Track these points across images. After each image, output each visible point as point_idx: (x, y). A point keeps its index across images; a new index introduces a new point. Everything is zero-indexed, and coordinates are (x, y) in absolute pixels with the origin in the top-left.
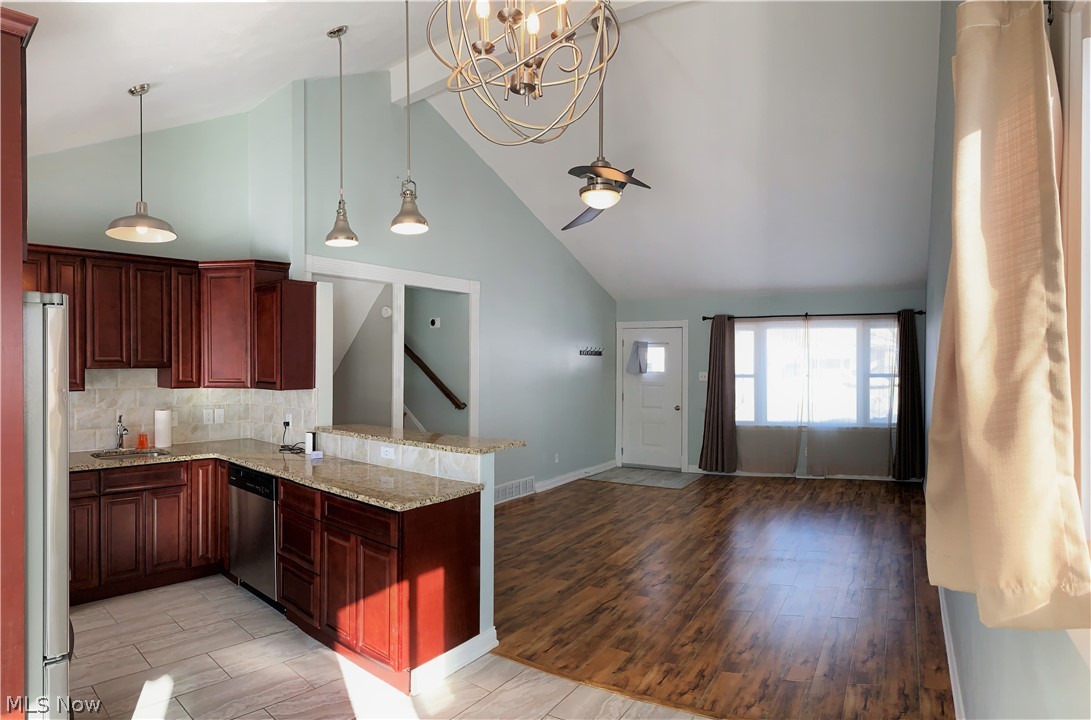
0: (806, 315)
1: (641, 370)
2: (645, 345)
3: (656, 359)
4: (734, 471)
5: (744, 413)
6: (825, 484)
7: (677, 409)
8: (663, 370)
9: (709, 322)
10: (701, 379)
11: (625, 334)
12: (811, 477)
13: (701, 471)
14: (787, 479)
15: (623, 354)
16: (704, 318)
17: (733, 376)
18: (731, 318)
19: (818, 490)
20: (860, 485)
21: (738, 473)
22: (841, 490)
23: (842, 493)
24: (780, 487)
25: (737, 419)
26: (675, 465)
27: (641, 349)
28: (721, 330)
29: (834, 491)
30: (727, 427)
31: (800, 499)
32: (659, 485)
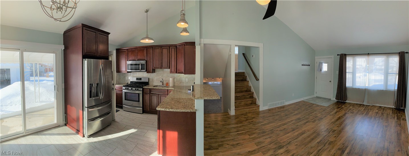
0: (368, 54)
1: (321, 70)
2: (322, 63)
3: (325, 67)
4: (346, 101)
5: (349, 84)
6: (372, 108)
7: (330, 82)
8: (327, 70)
9: (339, 56)
10: (337, 73)
11: (317, 59)
12: (368, 105)
13: (336, 100)
14: (361, 105)
15: (317, 65)
16: (338, 55)
17: (346, 72)
18: (345, 55)
19: (369, 110)
20: (383, 109)
21: (347, 101)
22: (377, 111)
23: (377, 113)
24: (357, 108)
25: (346, 85)
26: (329, 98)
27: (321, 64)
28: (343, 59)
29: (374, 111)
30: (344, 88)
31: (363, 114)
32: (321, 105)
